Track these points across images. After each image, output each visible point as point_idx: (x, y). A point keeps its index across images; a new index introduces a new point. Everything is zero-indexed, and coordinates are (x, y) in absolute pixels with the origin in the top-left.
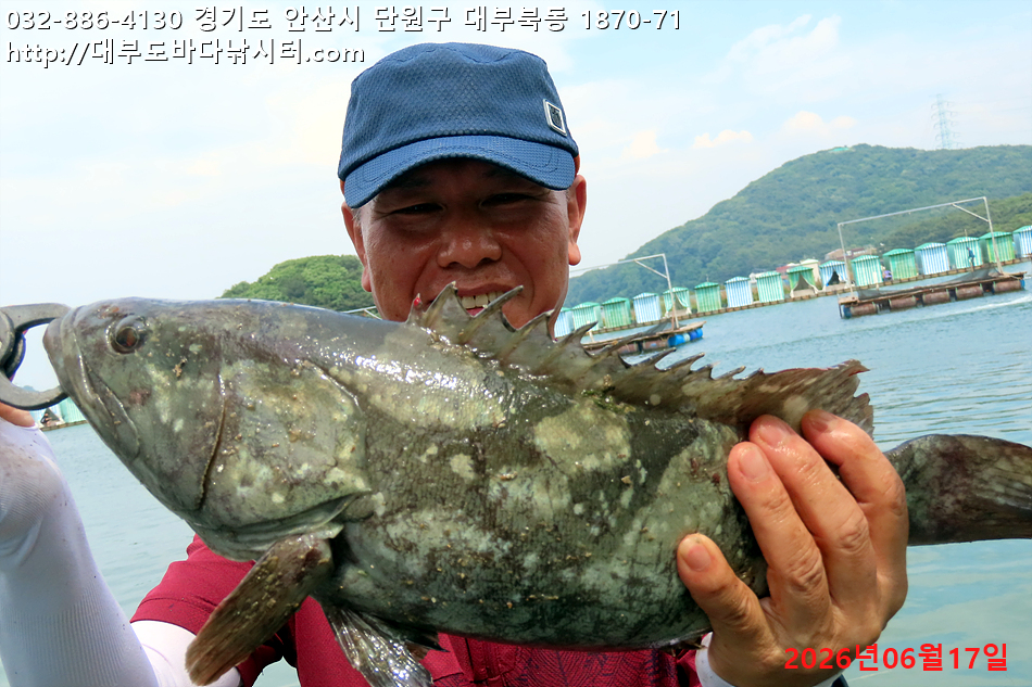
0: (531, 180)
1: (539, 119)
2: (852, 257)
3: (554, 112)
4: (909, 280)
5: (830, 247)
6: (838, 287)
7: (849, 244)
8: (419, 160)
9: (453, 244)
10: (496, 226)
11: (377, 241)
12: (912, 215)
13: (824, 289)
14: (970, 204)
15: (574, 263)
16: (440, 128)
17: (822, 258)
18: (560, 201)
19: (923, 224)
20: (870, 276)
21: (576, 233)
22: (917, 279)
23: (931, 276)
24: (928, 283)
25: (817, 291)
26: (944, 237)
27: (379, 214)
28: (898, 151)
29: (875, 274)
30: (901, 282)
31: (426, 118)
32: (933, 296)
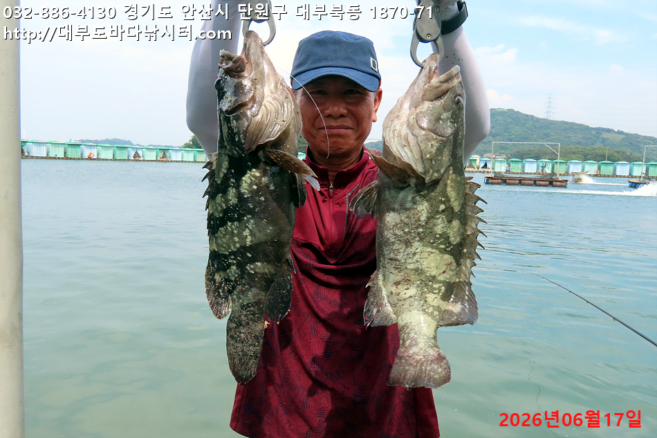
0: (362, 87)
1: (368, 64)
2: (494, 158)
3: (374, 62)
4: (517, 173)
5: (486, 152)
6: (486, 170)
7: (495, 152)
8: (322, 74)
9: (331, 108)
10: (347, 103)
11: (302, 103)
12: (526, 145)
13: (480, 170)
14: (552, 146)
15: (374, 121)
16: (330, 63)
17: (482, 156)
18: (372, 96)
19: (530, 150)
20: (501, 168)
21: (376, 110)
22: (521, 173)
23: (527, 173)
24: (526, 176)
25: (476, 170)
26: (537, 158)
27: (304, 94)
28: (527, 115)
29: (503, 167)
30: (514, 173)
31: (326, 59)
32: (526, 182)
